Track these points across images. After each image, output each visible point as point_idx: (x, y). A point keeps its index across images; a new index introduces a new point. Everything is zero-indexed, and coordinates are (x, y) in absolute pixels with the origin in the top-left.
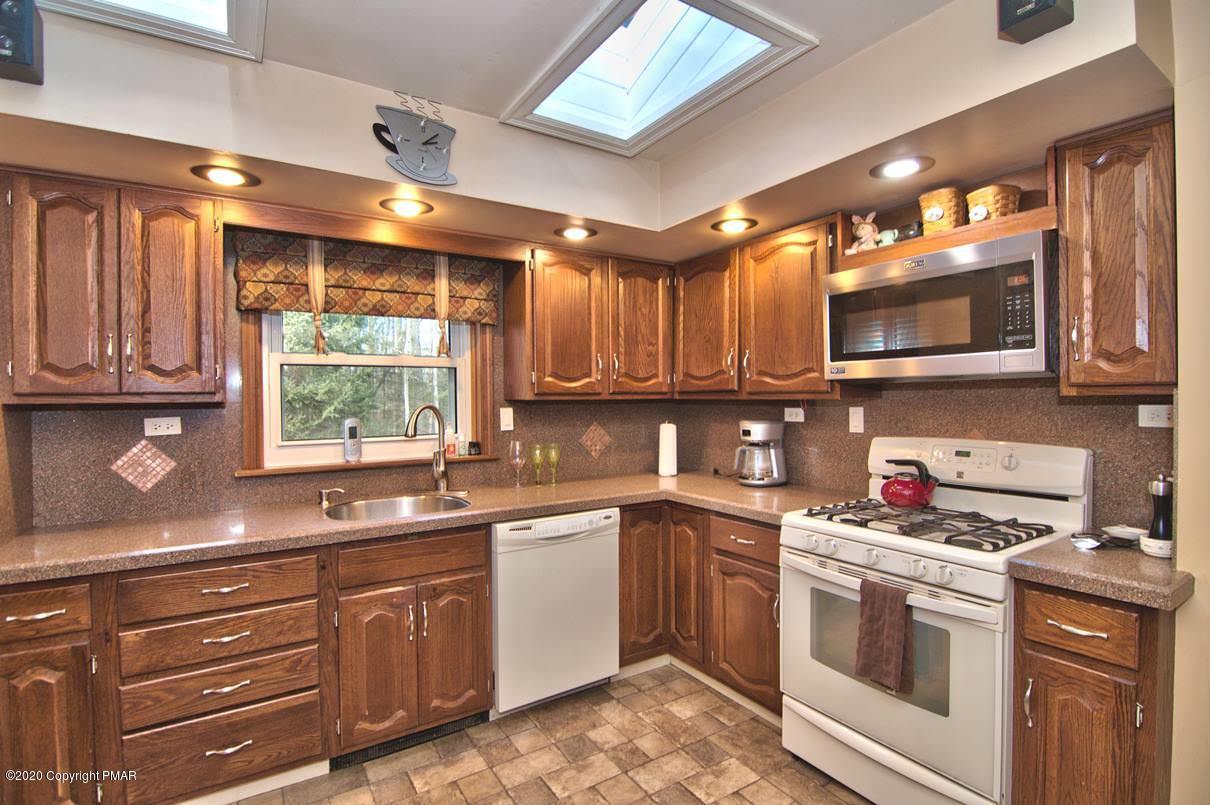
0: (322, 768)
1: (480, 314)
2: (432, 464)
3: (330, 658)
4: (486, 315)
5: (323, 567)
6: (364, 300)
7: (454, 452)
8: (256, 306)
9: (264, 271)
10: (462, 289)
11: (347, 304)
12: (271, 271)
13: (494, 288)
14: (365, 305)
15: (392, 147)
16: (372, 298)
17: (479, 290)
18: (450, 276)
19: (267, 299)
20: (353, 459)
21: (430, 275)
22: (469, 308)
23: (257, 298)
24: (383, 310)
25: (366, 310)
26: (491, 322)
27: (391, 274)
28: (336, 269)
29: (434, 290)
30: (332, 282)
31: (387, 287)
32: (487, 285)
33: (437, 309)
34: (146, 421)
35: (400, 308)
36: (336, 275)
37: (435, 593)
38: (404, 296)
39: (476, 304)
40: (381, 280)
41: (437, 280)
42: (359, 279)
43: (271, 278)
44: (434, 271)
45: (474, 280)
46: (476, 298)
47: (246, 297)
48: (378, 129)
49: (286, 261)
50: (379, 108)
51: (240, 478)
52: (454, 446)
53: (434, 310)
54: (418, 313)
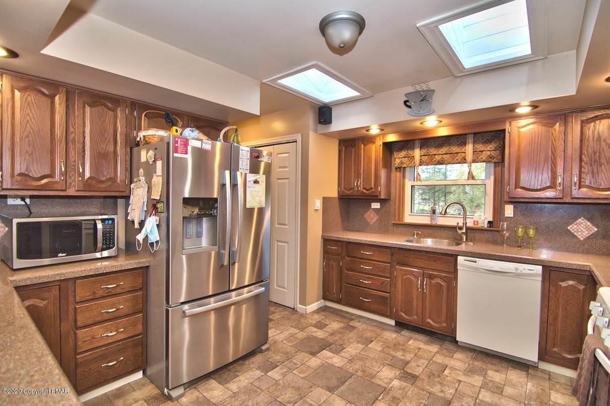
0: (392, 322)
1: (491, 158)
2: (456, 228)
3: (394, 285)
4: (494, 158)
5: (393, 255)
6: (435, 159)
7: (477, 224)
8: (399, 166)
9: (401, 154)
10: (480, 147)
11: (428, 161)
12: (403, 153)
13: (500, 144)
14: (435, 161)
15: (409, 107)
16: (438, 158)
17: (491, 146)
18: (474, 143)
19: (402, 164)
20: (434, 223)
21: (464, 144)
22: (484, 156)
23: (399, 164)
24: (442, 162)
25: (435, 163)
26: (497, 161)
27: (446, 146)
28: (424, 149)
29: (465, 150)
30: (423, 154)
31: (444, 152)
32: (495, 143)
33: (467, 158)
34: (372, 204)
35: (450, 160)
36: (424, 151)
37: (431, 277)
38: (452, 155)
39: (489, 153)
40: (442, 150)
41: (467, 145)
42: (433, 151)
43: (403, 156)
44: (466, 141)
45: (488, 142)
46: (489, 149)
47: (396, 164)
48: (405, 102)
49: (408, 149)
50: (405, 95)
51: (394, 224)
52: (478, 222)
53: (465, 159)
54: (457, 162)
